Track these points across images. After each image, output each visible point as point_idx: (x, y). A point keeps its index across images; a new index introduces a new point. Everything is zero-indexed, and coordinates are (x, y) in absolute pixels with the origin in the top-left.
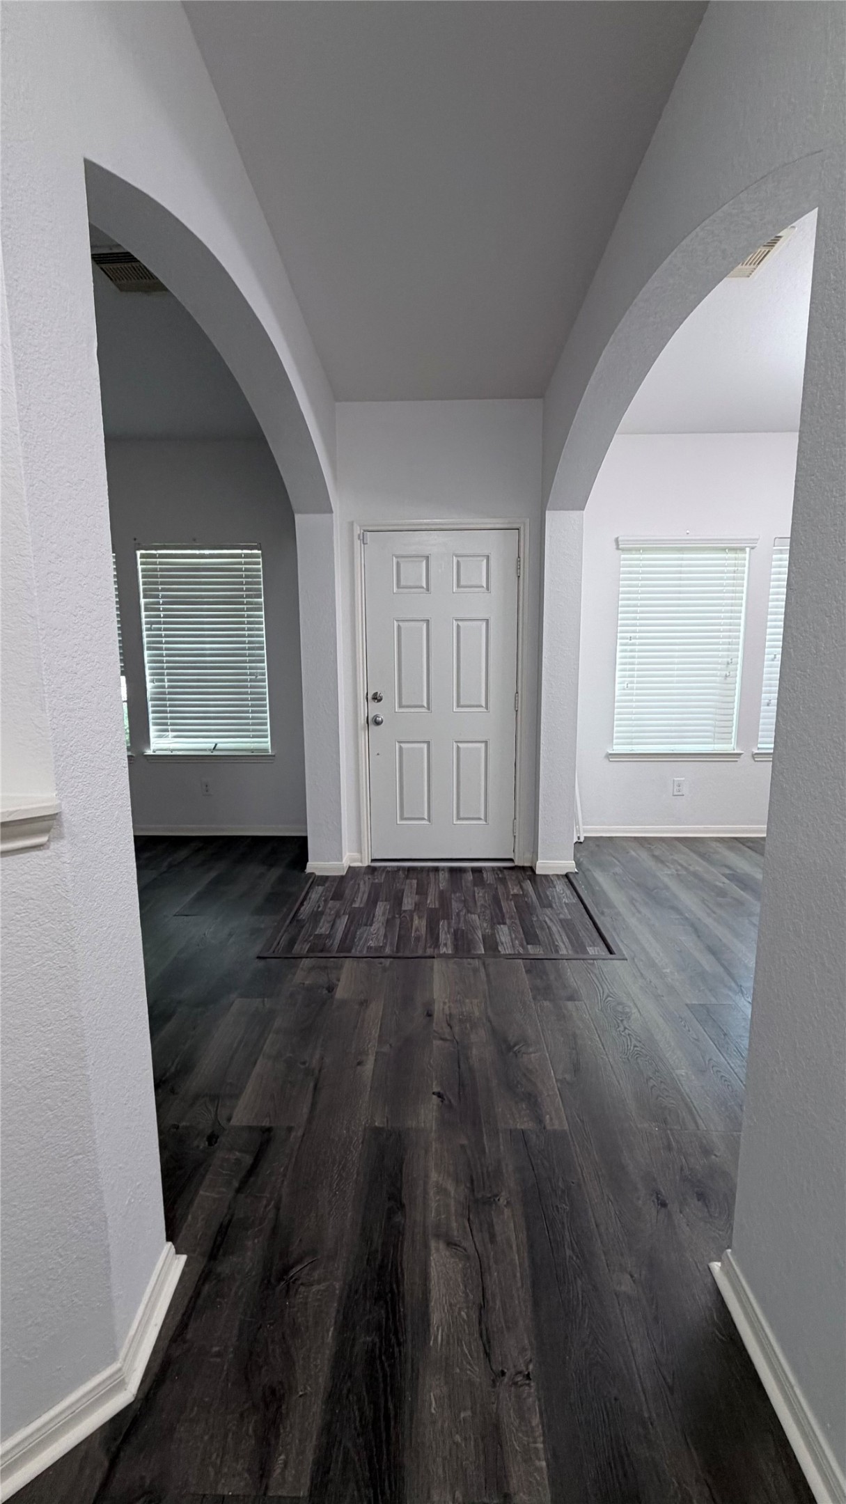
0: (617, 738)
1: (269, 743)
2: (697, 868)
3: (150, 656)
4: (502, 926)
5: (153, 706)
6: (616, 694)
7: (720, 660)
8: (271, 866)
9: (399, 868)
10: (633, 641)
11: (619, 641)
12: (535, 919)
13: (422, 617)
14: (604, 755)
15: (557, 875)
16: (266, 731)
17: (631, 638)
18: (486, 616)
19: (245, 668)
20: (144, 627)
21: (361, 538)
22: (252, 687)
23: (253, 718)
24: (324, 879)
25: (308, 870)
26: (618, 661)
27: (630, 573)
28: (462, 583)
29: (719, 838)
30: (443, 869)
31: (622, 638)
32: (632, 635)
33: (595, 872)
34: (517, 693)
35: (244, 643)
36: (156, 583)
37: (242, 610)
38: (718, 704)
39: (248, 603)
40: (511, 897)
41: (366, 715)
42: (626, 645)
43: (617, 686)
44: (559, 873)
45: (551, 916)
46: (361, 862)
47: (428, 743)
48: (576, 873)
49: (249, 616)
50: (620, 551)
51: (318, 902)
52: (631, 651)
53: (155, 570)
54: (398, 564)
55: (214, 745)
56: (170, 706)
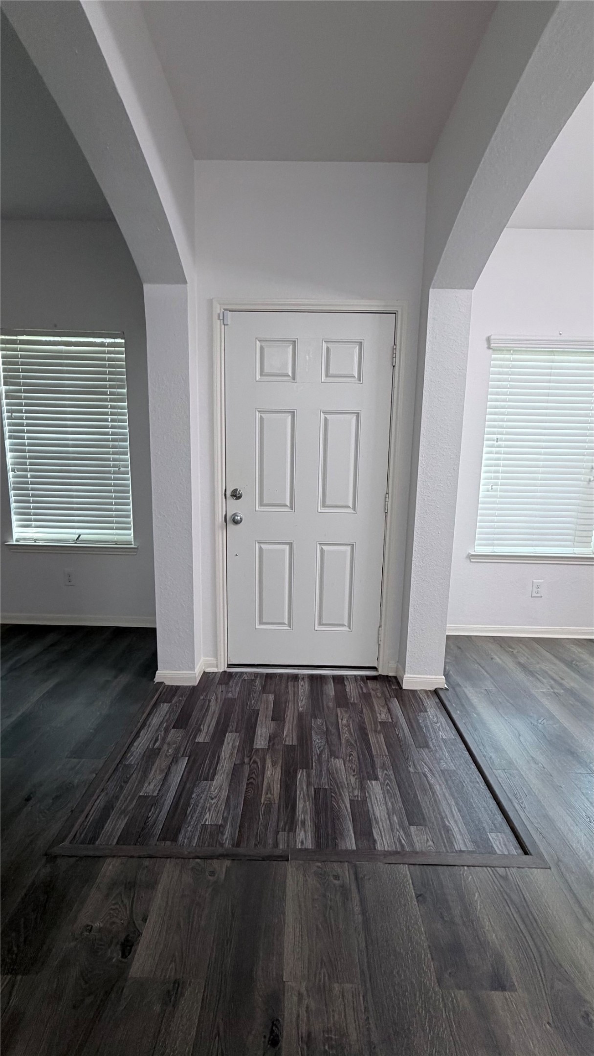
0: (479, 540)
1: (132, 535)
2: (572, 684)
3: (11, 444)
4: (373, 782)
5: (15, 495)
6: (480, 496)
7: (585, 464)
8: (121, 670)
9: (256, 675)
10: (499, 443)
11: (485, 443)
12: (411, 770)
13: (288, 408)
14: (465, 556)
15: (426, 691)
16: (129, 523)
17: (497, 440)
18: (356, 410)
19: (108, 460)
20: (5, 415)
21: (222, 318)
22: (115, 479)
23: (116, 510)
24: (174, 690)
25: (157, 679)
26: (484, 462)
27: (500, 374)
28: (331, 372)
29: (575, 639)
30: (303, 677)
31: (488, 440)
32: (499, 436)
33: (466, 687)
34: (387, 493)
35: (107, 434)
36: (17, 371)
37: (106, 400)
38: (579, 507)
39: (112, 394)
40: (379, 728)
41: (224, 513)
42: (492, 446)
43: (482, 488)
44: (428, 689)
45: (431, 766)
46: (217, 667)
47: (290, 544)
48: (446, 689)
49: (112, 408)
50: (491, 351)
51: (157, 730)
52: (497, 453)
53: (16, 357)
54: (262, 349)
55: (77, 536)
56: (33, 496)
